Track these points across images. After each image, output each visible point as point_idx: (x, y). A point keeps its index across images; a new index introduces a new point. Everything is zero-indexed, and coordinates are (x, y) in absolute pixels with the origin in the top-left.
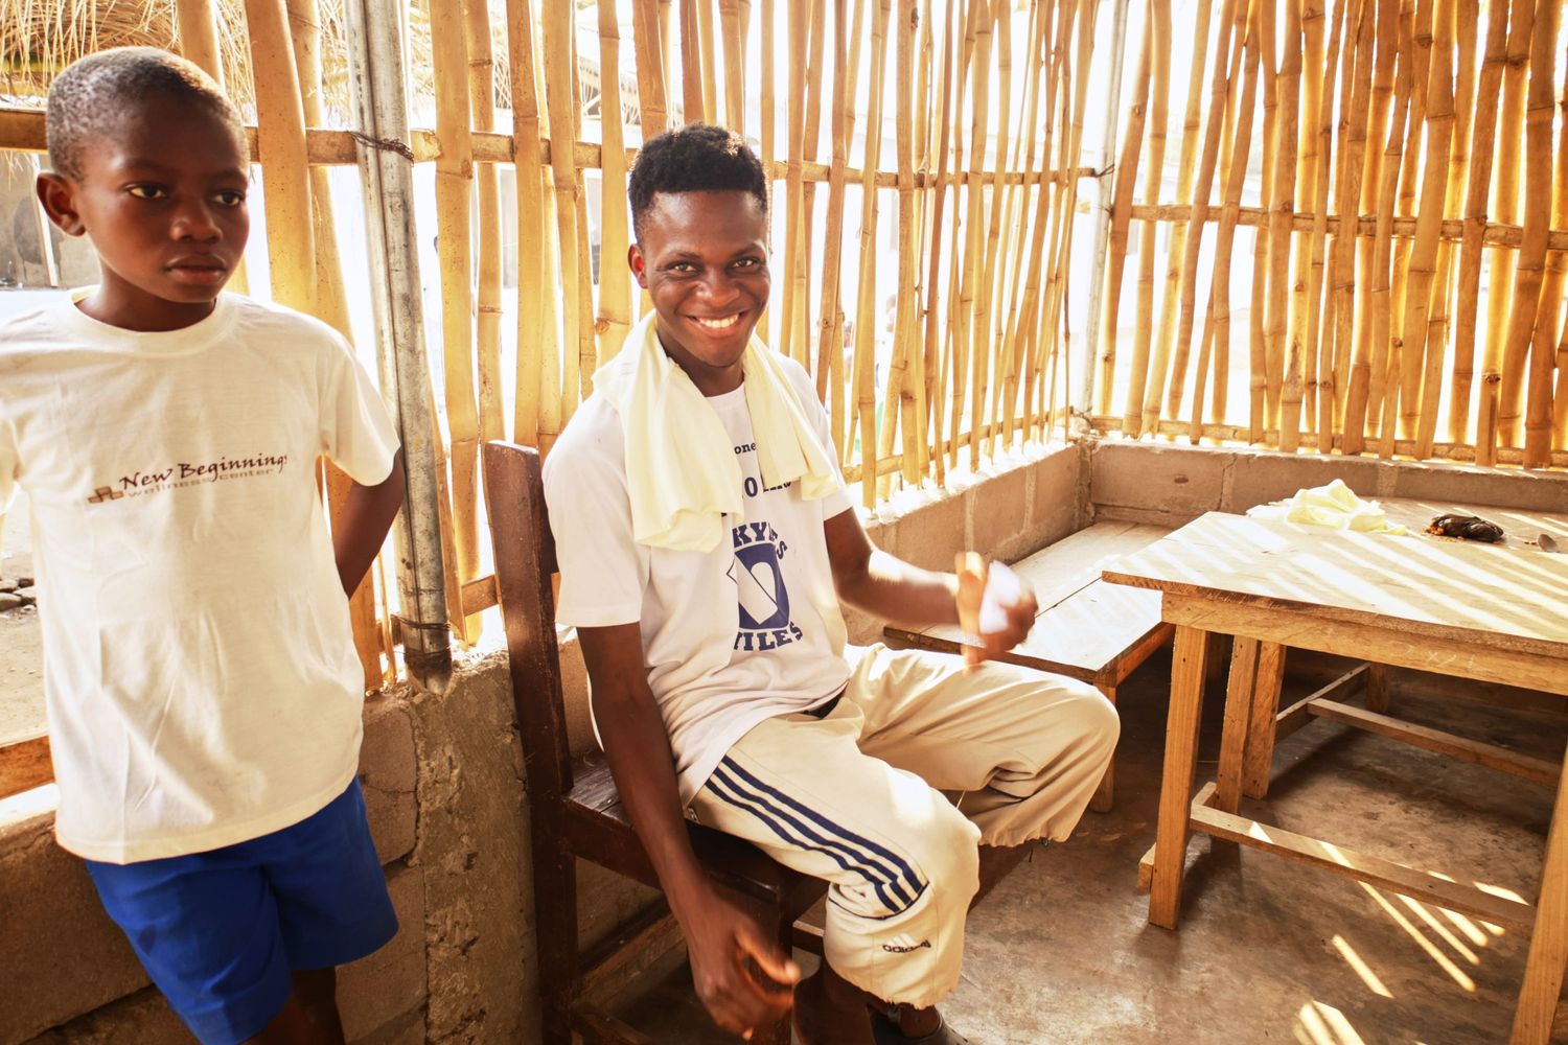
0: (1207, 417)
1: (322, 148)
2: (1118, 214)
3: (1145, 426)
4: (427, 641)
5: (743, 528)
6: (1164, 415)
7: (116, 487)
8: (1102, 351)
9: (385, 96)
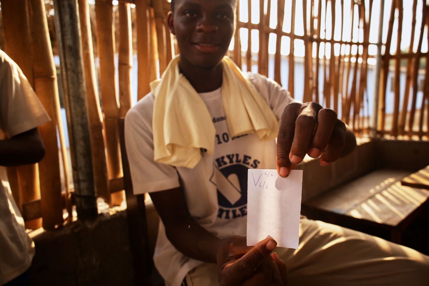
3: (399, 133)
4: (83, 204)
5: (223, 158)
6: (407, 128)
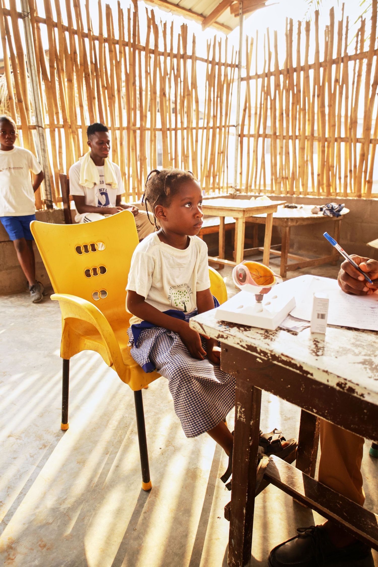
0: (262, 188)
1: (31, 127)
2: (241, 136)
3: (249, 190)
4: (49, 204)
5: (101, 189)
7: (2, 170)
8: (239, 171)
9: (39, 120)
